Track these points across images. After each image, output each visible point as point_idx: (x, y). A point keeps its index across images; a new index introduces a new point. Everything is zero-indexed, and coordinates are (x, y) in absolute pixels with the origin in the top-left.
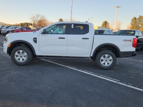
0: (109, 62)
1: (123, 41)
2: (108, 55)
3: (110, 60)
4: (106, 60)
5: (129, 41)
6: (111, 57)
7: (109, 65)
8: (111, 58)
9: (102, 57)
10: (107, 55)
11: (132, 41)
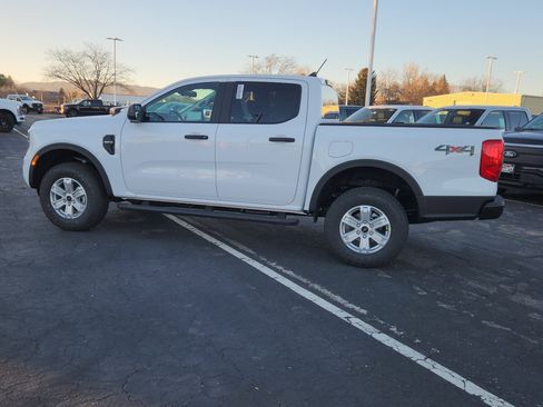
0: (377, 237)
1: (437, 149)
2: (369, 207)
3: (382, 230)
4: (365, 230)
5: (462, 150)
6: (384, 216)
7: (377, 249)
8: (384, 220)
9: (347, 214)
10: (365, 209)
11: (478, 152)
